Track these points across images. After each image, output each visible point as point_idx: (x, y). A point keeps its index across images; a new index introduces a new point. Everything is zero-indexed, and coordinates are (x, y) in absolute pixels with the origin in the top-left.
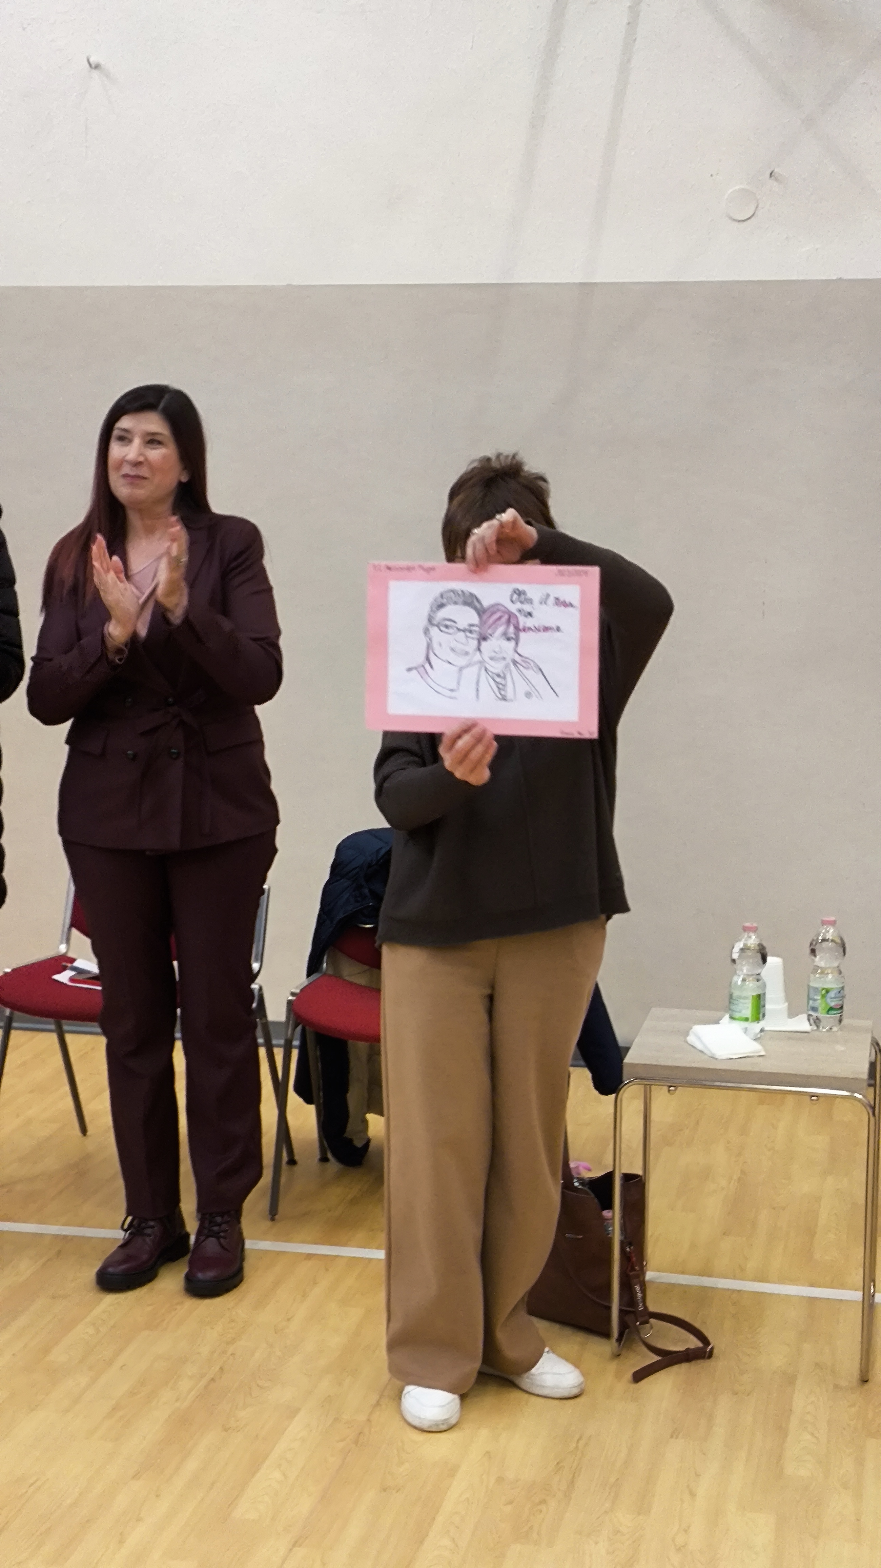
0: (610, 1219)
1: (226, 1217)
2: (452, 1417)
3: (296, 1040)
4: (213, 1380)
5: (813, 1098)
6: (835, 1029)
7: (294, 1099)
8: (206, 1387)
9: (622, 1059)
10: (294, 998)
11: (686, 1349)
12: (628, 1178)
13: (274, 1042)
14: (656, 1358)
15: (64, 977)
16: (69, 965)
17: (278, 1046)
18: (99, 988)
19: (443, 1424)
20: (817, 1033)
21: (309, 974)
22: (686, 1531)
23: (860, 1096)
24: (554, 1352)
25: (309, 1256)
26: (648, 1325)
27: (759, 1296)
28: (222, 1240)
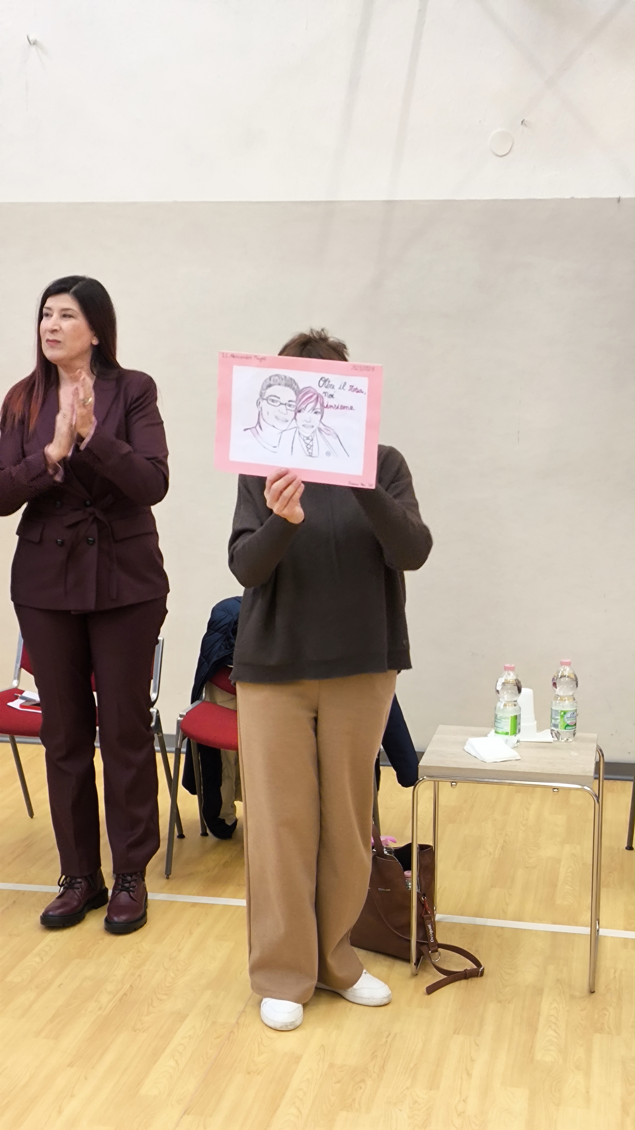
0: (410, 877)
1: (134, 877)
2: (296, 1020)
3: (184, 748)
4: (125, 994)
5: (555, 790)
6: (570, 740)
7: (182, 791)
8: (120, 1000)
9: (418, 763)
10: (182, 719)
11: (465, 970)
12: (422, 848)
13: (167, 749)
14: (443, 977)
15: (16, 704)
16: (20, 695)
17: (171, 752)
18: (40, 712)
19: (291, 1025)
20: (557, 743)
21: (193, 701)
22: (464, 1101)
23: (589, 789)
24: (370, 973)
25: (194, 905)
26: (437, 953)
27: (516, 931)
28: (131, 893)
